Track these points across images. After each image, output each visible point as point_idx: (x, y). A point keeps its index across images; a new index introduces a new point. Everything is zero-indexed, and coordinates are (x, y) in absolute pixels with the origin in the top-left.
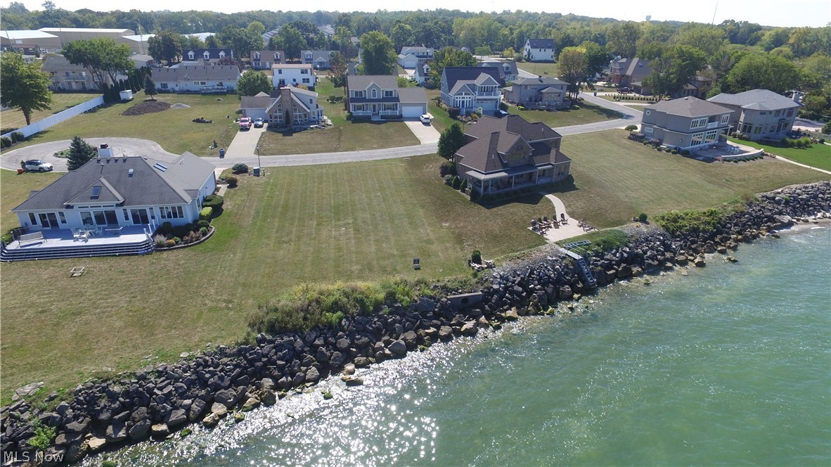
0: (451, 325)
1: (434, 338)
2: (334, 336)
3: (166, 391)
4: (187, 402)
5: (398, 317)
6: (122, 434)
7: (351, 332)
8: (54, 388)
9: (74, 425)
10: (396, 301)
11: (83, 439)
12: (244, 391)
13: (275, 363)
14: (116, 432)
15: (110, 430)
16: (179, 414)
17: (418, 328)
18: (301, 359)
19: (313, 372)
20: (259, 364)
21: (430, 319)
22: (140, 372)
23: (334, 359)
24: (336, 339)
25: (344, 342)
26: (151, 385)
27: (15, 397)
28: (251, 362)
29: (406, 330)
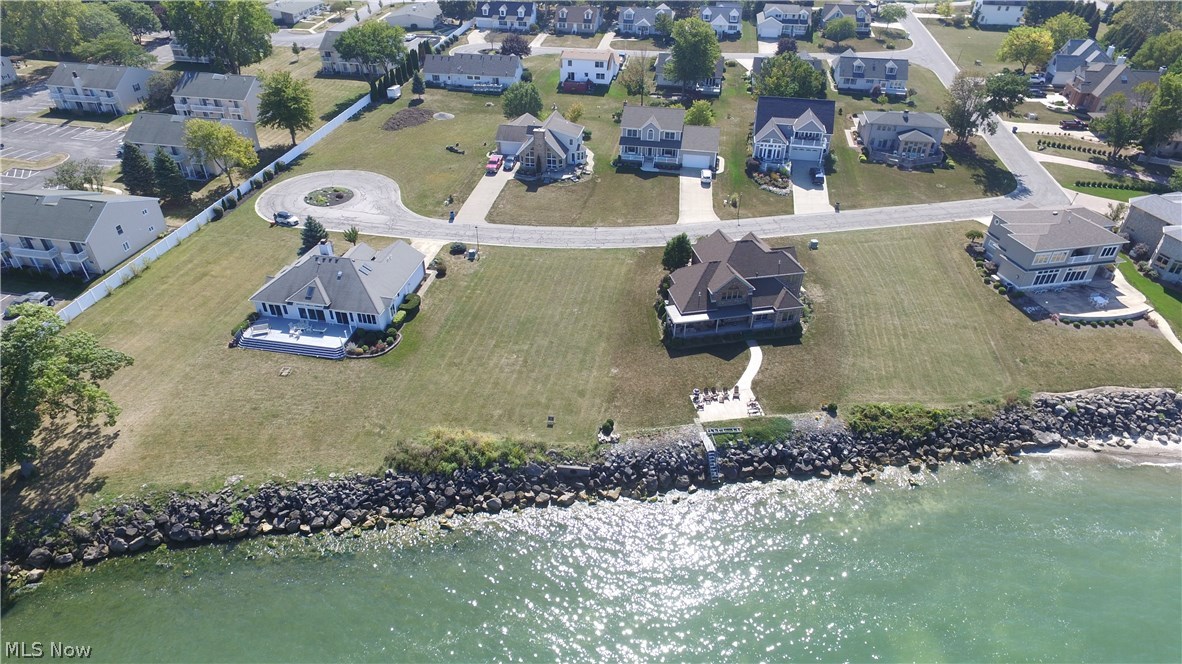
0: (550, 493)
1: (530, 502)
2: (445, 482)
3: (314, 502)
4: (326, 513)
5: (504, 477)
6: (282, 526)
7: (460, 482)
8: (248, 483)
9: (256, 513)
10: (507, 462)
11: (260, 523)
12: (366, 514)
13: (393, 497)
14: (279, 524)
15: (275, 521)
16: (319, 521)
17: (520, 489)
18: (414, 497)
19: (420, 510)
20: (381, 495)
21: (533, 483)
22: (301, 483)
23: (439, 503)
24: (446, 487)
25: (451, 491)
26: (305, 496)
27: (226, 484)
28: (377, 492)
29: (508, 489)
